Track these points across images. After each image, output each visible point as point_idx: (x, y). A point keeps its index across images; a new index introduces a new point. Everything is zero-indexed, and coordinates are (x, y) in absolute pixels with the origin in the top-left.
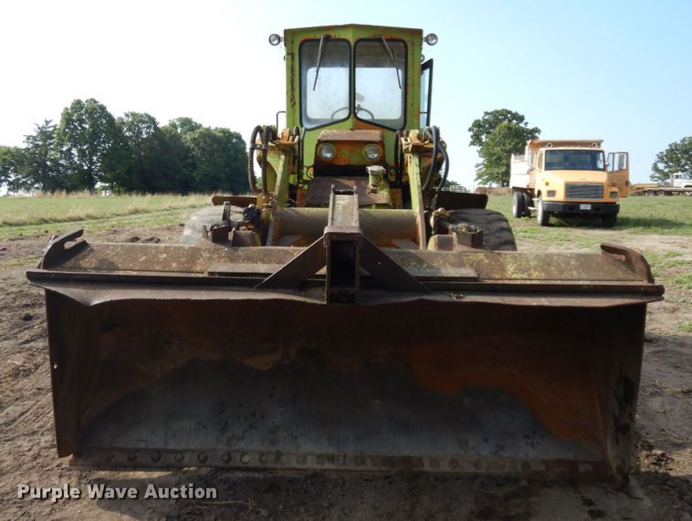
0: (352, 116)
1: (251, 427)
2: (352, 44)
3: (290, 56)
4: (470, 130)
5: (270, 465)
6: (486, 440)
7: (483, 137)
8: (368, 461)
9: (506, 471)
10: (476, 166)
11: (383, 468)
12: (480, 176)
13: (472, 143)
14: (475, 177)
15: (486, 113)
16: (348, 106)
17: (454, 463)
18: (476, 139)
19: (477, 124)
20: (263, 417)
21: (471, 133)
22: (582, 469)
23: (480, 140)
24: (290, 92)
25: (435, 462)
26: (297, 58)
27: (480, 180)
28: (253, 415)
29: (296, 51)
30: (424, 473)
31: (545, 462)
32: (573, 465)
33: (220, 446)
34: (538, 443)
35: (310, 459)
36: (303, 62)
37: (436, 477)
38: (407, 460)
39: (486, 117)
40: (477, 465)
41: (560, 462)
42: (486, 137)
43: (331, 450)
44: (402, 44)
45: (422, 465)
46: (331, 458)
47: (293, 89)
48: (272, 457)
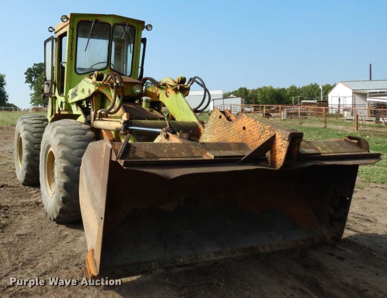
0: (109, 67)
2: (112, 26)
3: (71, 30)
4: (25, 74)
7: (33, 78)
10: (31, 95)
12: (33, 101)
13: (27, 82)
14: (30, 101)
15: (35, 65)
16: (106, 61)
18: (29, 80)
19: (29, 70)
21: (26, 76)
23: (31, 80)
24: (70, 51)
26: (75, 31)
27: (33, 103)
29: (75, 27)
36: (79, 34)
39: (35, 67)
42: (35, 78)
44: (133, 29)
47: (72, 49)
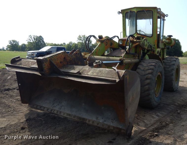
1: (58, 105)
5: (58, 114)
6: (102, 119)
8: (76, 117)
9: (104, 127)
11: (78, 120)
17: (93, 122)
20: (61, 103)
22: (122, 131)
25: (89, 121)
28: (60, 102)
30: (86, 123)
31: (114, 127)
32: (120, 129)
33: (51, 108)
34: (114, 122)
35: (66, 114)
37: (88, 124)
38: (84, 119)
40: (98, 124)
41: (117, 128)
43: (70, 113)
45: (86, 121)
46: (69, 115)
48: (59, 112)
